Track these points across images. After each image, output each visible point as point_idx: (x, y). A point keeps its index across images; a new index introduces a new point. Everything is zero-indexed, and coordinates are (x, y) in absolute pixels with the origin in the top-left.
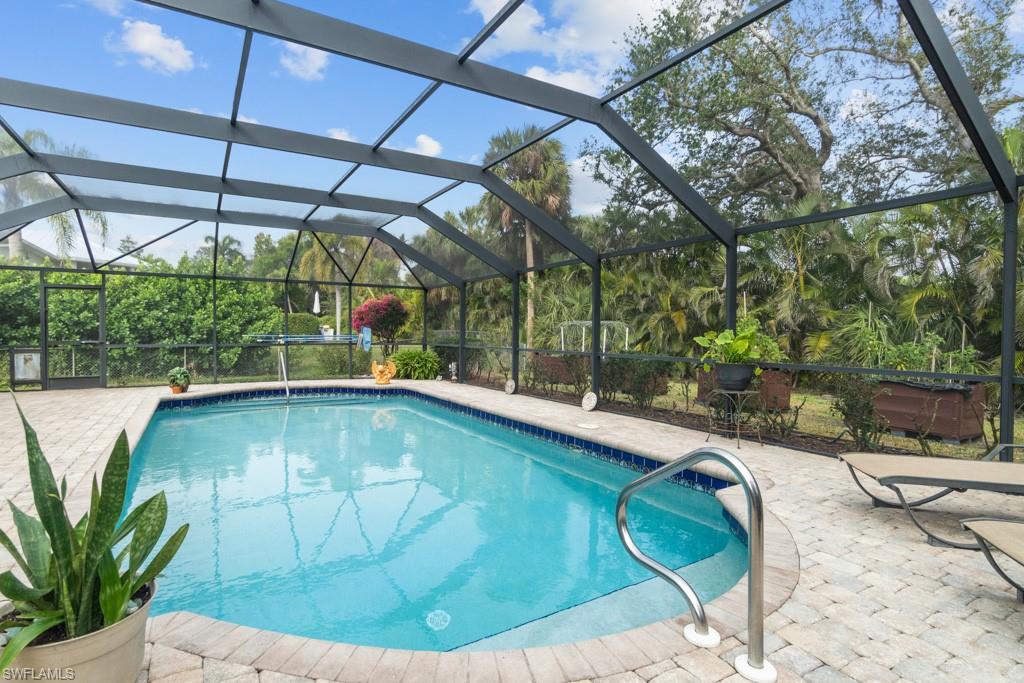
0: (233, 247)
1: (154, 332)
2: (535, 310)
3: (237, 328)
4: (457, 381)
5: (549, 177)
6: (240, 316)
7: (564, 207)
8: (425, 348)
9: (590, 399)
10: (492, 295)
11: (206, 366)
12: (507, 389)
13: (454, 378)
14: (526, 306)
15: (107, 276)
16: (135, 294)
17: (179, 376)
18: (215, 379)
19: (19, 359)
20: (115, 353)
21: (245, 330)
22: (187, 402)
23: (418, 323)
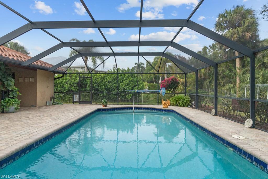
0: (142, 65)
1: (110, 89)
2: (240, 81)
3: (131, 88)
4: (195, 108)
5: (246, 25)
6: (132, 85)
7: (255, 37)
8: (185, 95)
9: (249, 122)
10: (222, 75)
11: (123, 99)
12: (212, 113)
13: (194, 107)
14: (236, 79)
15: (93, 74)
16: (106, 79)
17: (104, 102)
18: (118, 103)
19: (75, 96)
20: (102, 95)
21: (133, 89)
22: (105, 110)
23: (194, 86)
